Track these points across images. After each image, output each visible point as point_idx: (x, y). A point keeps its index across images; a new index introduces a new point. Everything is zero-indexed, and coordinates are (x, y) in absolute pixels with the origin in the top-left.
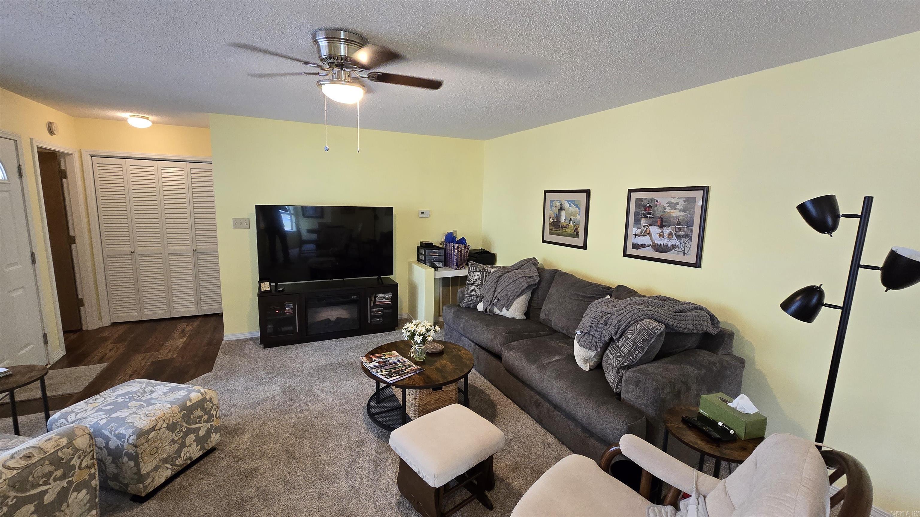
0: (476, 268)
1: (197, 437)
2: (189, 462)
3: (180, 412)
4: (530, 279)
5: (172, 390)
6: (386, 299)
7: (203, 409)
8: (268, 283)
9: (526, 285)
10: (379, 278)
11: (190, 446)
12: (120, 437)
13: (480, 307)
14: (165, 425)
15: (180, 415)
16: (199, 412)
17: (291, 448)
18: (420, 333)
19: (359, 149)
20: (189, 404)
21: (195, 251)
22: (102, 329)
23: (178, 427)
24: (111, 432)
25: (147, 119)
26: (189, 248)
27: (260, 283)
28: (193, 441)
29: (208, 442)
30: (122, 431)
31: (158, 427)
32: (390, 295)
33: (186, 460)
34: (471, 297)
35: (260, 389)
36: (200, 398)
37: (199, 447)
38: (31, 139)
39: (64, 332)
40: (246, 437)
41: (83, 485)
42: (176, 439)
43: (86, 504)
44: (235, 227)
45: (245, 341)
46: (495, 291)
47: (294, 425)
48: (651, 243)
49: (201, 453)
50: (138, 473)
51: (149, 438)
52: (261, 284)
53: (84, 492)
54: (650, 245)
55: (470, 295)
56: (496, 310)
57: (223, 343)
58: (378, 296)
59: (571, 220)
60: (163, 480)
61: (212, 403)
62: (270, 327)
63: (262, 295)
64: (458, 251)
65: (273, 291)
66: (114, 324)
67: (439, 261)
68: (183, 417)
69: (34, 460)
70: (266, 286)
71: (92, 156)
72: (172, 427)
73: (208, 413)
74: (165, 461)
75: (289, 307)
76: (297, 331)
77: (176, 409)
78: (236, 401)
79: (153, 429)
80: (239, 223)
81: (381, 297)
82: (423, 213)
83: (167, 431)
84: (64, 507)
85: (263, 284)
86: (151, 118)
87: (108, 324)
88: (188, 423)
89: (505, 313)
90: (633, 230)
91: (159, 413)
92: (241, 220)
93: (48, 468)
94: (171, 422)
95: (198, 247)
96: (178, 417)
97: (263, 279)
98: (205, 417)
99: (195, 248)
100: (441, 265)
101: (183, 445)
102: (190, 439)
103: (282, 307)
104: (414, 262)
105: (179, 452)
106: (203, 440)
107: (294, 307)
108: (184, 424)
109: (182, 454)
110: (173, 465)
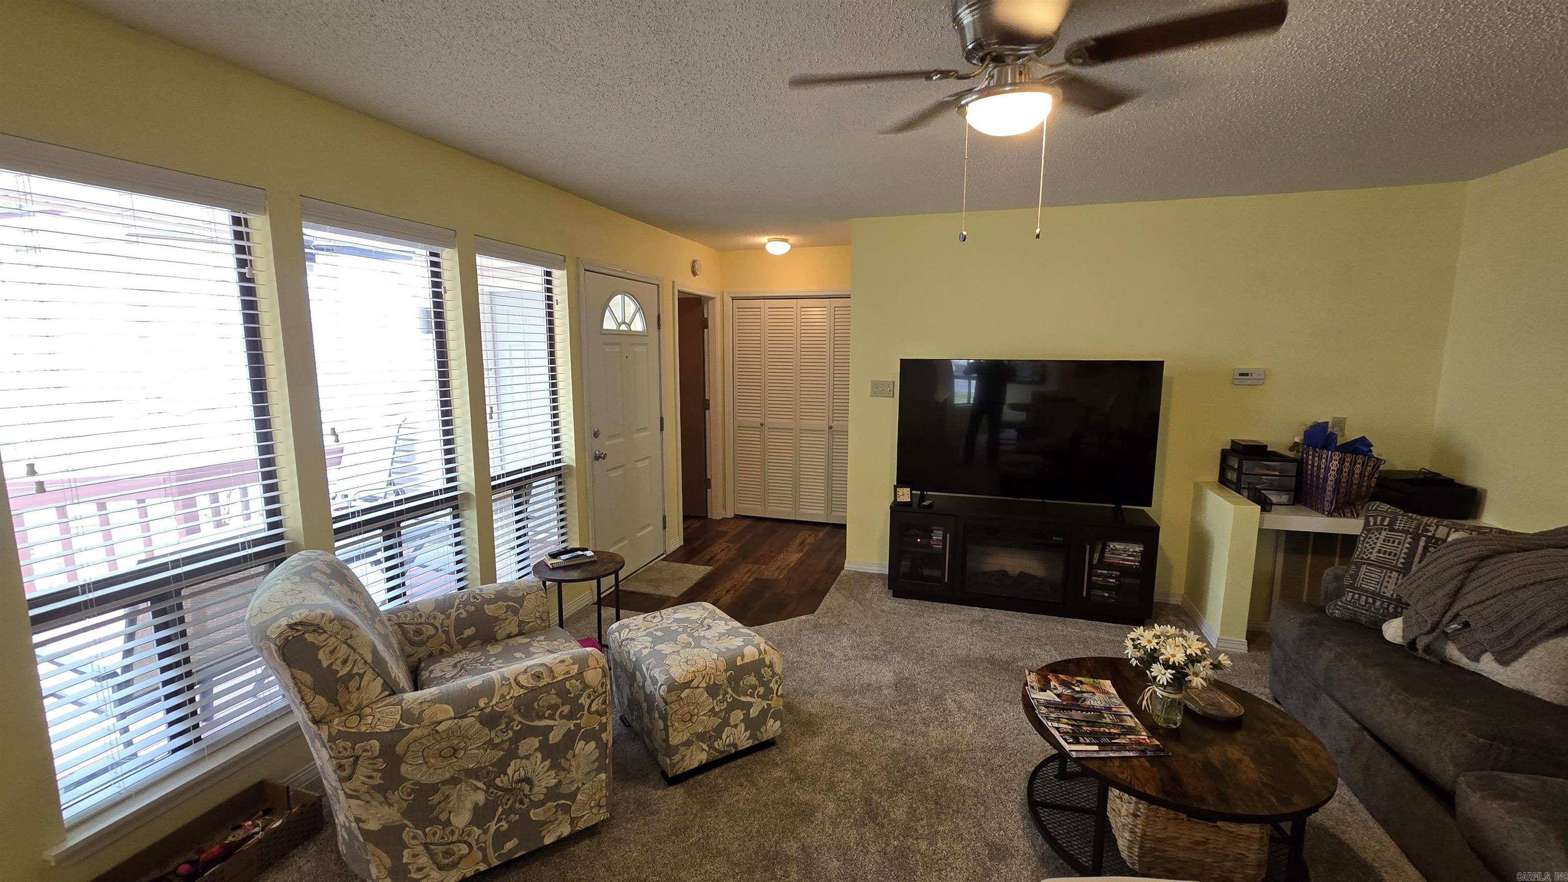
0: (1394, 522)
1: (747, 715)
2: (733, 751)
3: (726, 671)
5: (730, 633)
6: (1129, 556)
7: (759, 676)
8: (909, 489)
10: (1118, 510)
11: (736, 726)
12: (654, 680)
13: (1393, 630)
14: (703, 685)
15: (725, 676)
16: (752, 680)
17: (875, 797)
18: (1167, 660)
19: (1038, 231)
20: (739, 663)
21: (830, 428)
22: (725, 520)
23: (722, 692)
24: (647, 669)
25: (786, 241)
26: (824, 425)
27: (895, 487)
28: (741, 721)
29: (763, 730)
30: (656, 673)
31: (694, 684)
32: (1138, 548)
33: (728, 746)
34: (1364, 598)
35: (865, 666)
36: (757, 657)
37: (748, 734)
38: (673, 282)
39: (685, 517)
40: (819, 743)
41: (592, 735)
42: (717, 709)
43: (594, 762)
44: (874, 394)
45: (871, 578)
46: (1455, 595)
47: (893, 754)
49: (750, 743)
50: (666, 740)
51: (683, 696)
52: (898, 489)
53: (592, 744)
55: (1362, 589)
56: (1453, 652)
57: (843, 572)
58: (1111, 546)
60: (696, 764)
61: (772, 670)
62: (905, 565)
63: (897, 508)
64: (1340, 471)
65: (915, 504)
66: (737, 517)
67: (1280, 489)
68: (729, 679)
69: (542, 683)
70: (905, 495)
71: (733, 299)
72: (713, 690)
73: (766, 684)
74: (701, 737)
75: (938, 535)
76: (946, 581)
77: (722, 666)
78: (826, 675)
79: (687, 685)
80: (878, 389)
81: (1116, 549)
82: (1247, 375)
83: (706, 694)
84: (570, 755)
85: (900, 491)
86: (792, 239)
87: (730, 515)
88: (736, 690)
91: (701, 664)
92: (883, 383)
93: (554, 699)
94: (711, 683)
95: (835, 423)
96: (722, 678)
97: (901, 481)
98: (761, 690)
99: (831, 424)
100: (1284, 498)
101: (726, 723)
102: (737, 715)
103: (927, 533)
104: (1209, 484)
105: (719, 730)
106: (753, 725)
107: (945, 537)
108: (729, 690)
109: (724, 735)
110: (711, 747)
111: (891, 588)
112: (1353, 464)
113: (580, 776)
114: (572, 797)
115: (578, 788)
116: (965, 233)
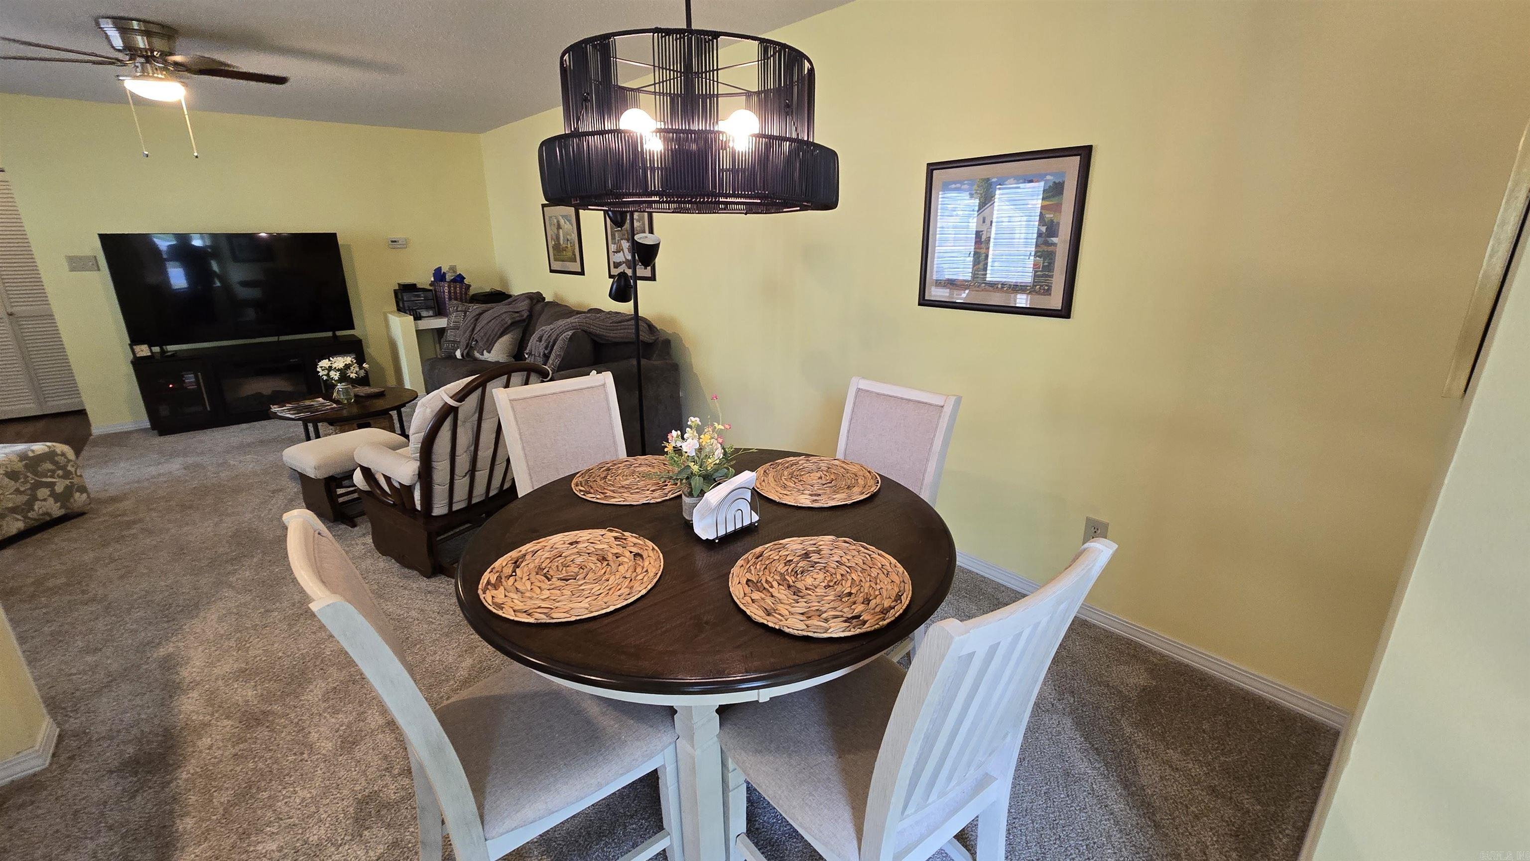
0: (457, 308)
1: (53, 492)
2: (48, 519)
3: (21, 461)
4: (517, 315)
5: (5, 447)
7: (56, 463)
8: (146, 346)
9: (510, 322)
10: (334, 334)
11: (45, 500)
13: (458, 354)
15: (20, 465)
16: (47, 466)
17: (187, 503)
19: (196, 154)
20: (31, 456)
21: (11, 314)
23: (22, 476)
27: (131, 346)
28: (49, 496)
29: (72, 501)
33: (42, 515)
34: (451, 344)
35: (151, 468)
36: (48, 451)
37: (58, 504)
40: (128, 502)
42: (22, 489)
44: (73, 269)
45: (128, 434)
46: (473, 329)
47: (195, 488)
48: (624, 260)
49: (62, 512)
52: (134, 348)
54: (624, 262)
55: (449, 341)
56: (477, 355)
57: (92, 436)
59: (568, 240)
60: (14, 532)
61: (66, 457)
62: (166, 410)
63: (138, 364)
64: (449, 292)
65: (157, 357)
67: (427, 308)
68: (26, 466)
70: (143, 350)
72: (12, 475)
73: (64, 468)
74: (12, 511)
75: (190, 379)
76: (209, 409)
80: (77, 264)
82: (395, 241)
83: (6, 479)
85: (137, 348)
88: (36, 473)
89: (488, 357)
90: (613, 247)
92: (80, 258)
94: (9, 471)
95: (16, 309)
96: (20, 466)
97: (136, 338)
98: (60, 472)
99: (9, 311)
100: (431, 313)
101: (34, 498)
102: (43, 493)
103: (180, 380)
104: (391, 313)
105: (30, 505)
106: (64, 498)
107: (196, 377)
108: (29, 474)
109: (36, 507)
110: (26, 517)
111: (156, 432)
112: (455, 288)
116: (147, 153)
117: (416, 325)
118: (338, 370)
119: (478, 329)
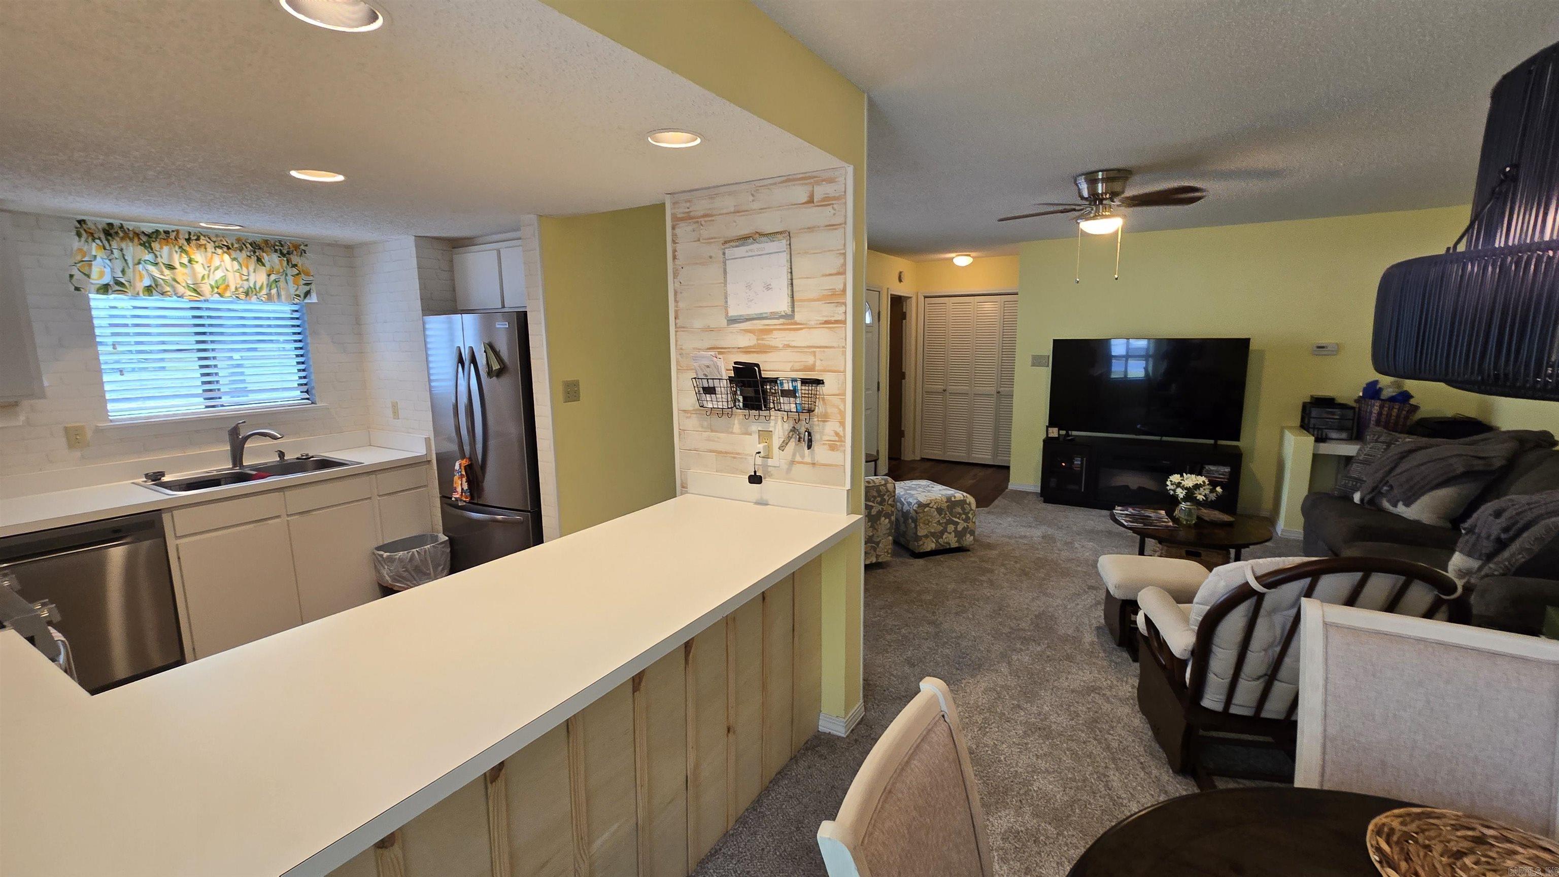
0: (1379, 438)
1: (956, 528)
2: (948, 547)
3: (946, 502)
4: (1481, 462)
6: (1221, 475)
7: (963, 509)
8: (1057, 429)
9: (1460, 469)
10: (1214, 443)
11: (950, 534)
12: (909, 504)
13: (1357, 497)
14: (935, 507)
15: (946, 505)
16: (959, 510)
17: (1027, 569)
19: (1116, 276)
20: (953, 499)
21: (998, 392)
22: (914, 461)
23: (943, 513)
24: (905, 499)
25: (969, 255)
26: (992, 390)
27: (1047, 427)
28: (953, 532)
29: (964, 539)
30: (910, 500)
31: (931, 505)
32: (1227, 469)
33: (946, 543)
34: (1351, 482)
35: (1022, 529)
36: (962, 499)
37: (956, 539)
38: (888, 289)
40: (995, 552)
41: (888, 516)
42: (941, 522)
43: (887, 529)
44: (1034, 364)
45: (1028, 493)
46: (1392, 469)
47: (1039, 558)
49: (956, 545)
50: (916, 533)
51: (925, 510)
52: (1049, 429)
53: (888, 520)
55: (1351, 477)
56: (1386, 505)
57: (1007, 490)
58: (1207, 468)
60: (929, 549)
61: (970, 507)
62: (1053, 482)
63: (1048, 442)
64: (1379, 414)
65: (1061, 439)
66: (923, 460)
67: (1341, 429)
68: (948, 506)
69: (870, 485)
70: (1054, 432)
71: (925, 297)
72: (940, 510)
73: (967, 514)
74: (933, 534)
75: (1077, 462)
76: (1083, 490)
77: (945, 500)
78: (997, 531)
79: (927, 505)
80: (1037, 361)
81: (1211, 470)
82: (1323, 347)
83: (936, 513)
84: (878, 523)
85: (1050, 430)
86: (973, 254)
87: (918, 458)
88: (951, 513)
89: (1401, 509)
91: (934, 498)
92: (1040, 357)
93: (875, 494)
94: (939, 506)
95: (1002, 389)
97: (1052, 423)
98: (964, 516)
99: (999, 390)
100: (1344, 435)
101: (945, 530)
102: (951, 528)
103: (1070, 461)
104: (1290, 428)
105: (942, 533)
106: (960, 535)
107: (1082, 461)
108: (947, 513)
109: (944, 537)
110: (937, 541)
111: (1042, 498)
112: (1391, 409)
113: (881, 534)
114: (878, 543)
115: (880, 540)
116: (1078, 280)
117: (1315, 447)
118: (1186, 488)
119: (1398, 470)
